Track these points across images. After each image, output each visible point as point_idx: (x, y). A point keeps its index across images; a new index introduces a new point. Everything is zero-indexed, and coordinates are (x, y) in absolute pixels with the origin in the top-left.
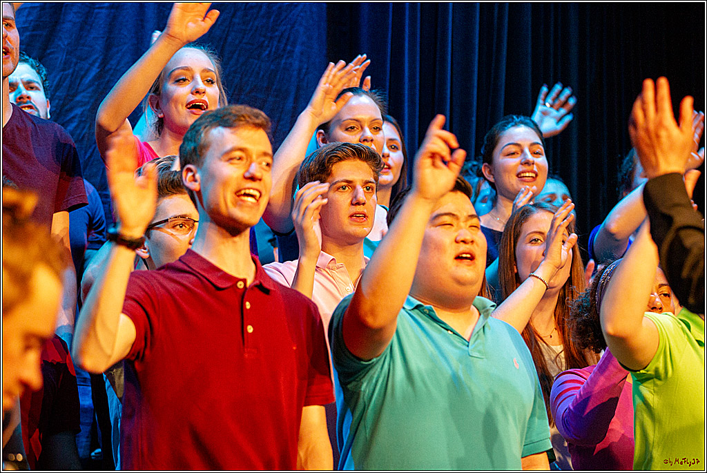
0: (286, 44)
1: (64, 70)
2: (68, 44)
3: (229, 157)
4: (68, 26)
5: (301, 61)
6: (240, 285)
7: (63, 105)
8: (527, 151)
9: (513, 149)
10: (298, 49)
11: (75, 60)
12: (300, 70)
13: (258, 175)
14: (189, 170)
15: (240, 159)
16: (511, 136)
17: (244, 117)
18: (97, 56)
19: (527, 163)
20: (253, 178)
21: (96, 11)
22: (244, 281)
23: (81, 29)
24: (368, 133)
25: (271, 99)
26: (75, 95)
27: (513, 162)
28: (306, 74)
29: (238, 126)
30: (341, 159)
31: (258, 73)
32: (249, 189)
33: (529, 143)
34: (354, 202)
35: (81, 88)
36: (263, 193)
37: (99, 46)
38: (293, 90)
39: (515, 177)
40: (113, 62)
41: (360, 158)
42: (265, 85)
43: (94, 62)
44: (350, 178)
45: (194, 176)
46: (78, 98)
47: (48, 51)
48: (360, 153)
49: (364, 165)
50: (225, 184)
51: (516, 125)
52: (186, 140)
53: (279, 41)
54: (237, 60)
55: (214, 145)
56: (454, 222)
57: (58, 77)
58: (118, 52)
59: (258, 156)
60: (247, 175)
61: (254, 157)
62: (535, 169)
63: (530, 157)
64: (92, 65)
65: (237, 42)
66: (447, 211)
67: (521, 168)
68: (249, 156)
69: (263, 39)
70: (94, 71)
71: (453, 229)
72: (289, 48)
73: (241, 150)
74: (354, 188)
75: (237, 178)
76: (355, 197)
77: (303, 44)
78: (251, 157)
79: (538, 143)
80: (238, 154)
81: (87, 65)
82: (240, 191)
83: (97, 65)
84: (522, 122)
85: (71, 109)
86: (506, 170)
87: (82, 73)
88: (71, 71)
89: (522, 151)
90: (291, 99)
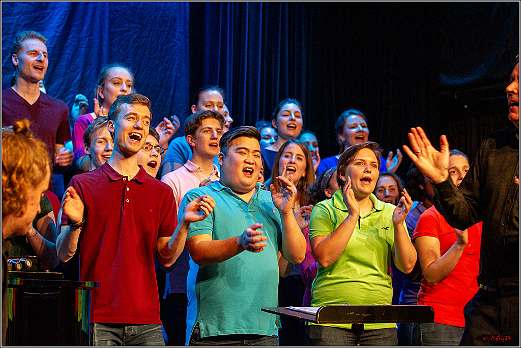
0: (170, 64)
1: (64, 77)
2: (67, 64)
3: (128, 117)
4: (66, 56)
5: (177, 73)
6: (125, 179)
7: (64, 93)
8: (293, 114)
9: (286, 113)
10: (175, 66)
11: (69, 72)
12: (176, 77)
13: (141, 126)
14: (111, 123)
15: (133, 118)
16: (286, 107)
17: (137, 99)
18: (80, 70)
19: (292, 120)
20: (138, 128)
21: (79, 49)
22: (127, 177)
23: (73, 57)
24: (216, 109)
25: (162, 90)
26: (70, 88)
27: (286, 119)
28: (179, 79)
29: (134, 103)
30: (206, 118)
31: (156, 78)
32: (136, 133)
33: (294, 111)
34: (212, 138)
35: (73, 85)
36: (143, 136)
37: (81, 65)
38: (173, 86)
39: (286, 127)
40: (88, 73)
41: (215, 118)
42: (159, 84)
43: (79, 72)
44: (210, 126)
45: (112, 125)
46: (71, 90)
47: (57, 67)
48: (215, 115)
49: (217, 121)
50: (124, 130)
51: (290, 103)
52: (111, 108)
53: (166, 63)
54: (147, 72)
55: (122, 112)
56: (247, 152)
57: (62, 79)
58: (90, 68)
59: (142, 119)
60: (135, 126)
61: (140, 118)
62: (296, 123)
63: (293, 117)
64: (77, 74)
65: (146, 63)
66: (244, 147)
67: (289, 122)
68: (138, 118)
69: (158, 62)
70: (79, 77)
71: (246, 155)
72: (171, 66)
73: (134, 114)
74: (212, 131)
75: (131, 127)
76: (213, 135)
77: (178, 65)
78: (139, 118)
79: (298, 112)
80: (133, 116)
81: (75, 75)
82: (132, 133)
83: (80, 74)
84: (293, 102)
85: (67, 95)
86: (282, 123)
87: (73, 78)
88: (67, 77)
89: (291, 114)
90: (172, 90)
